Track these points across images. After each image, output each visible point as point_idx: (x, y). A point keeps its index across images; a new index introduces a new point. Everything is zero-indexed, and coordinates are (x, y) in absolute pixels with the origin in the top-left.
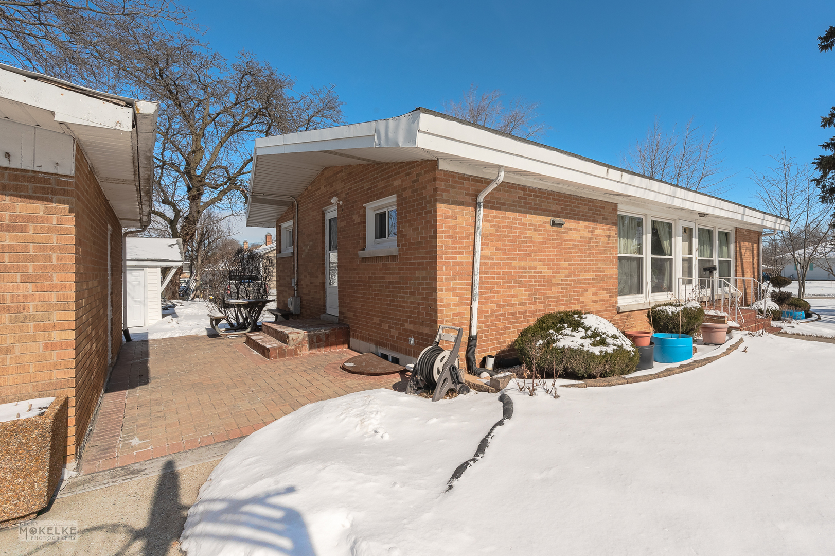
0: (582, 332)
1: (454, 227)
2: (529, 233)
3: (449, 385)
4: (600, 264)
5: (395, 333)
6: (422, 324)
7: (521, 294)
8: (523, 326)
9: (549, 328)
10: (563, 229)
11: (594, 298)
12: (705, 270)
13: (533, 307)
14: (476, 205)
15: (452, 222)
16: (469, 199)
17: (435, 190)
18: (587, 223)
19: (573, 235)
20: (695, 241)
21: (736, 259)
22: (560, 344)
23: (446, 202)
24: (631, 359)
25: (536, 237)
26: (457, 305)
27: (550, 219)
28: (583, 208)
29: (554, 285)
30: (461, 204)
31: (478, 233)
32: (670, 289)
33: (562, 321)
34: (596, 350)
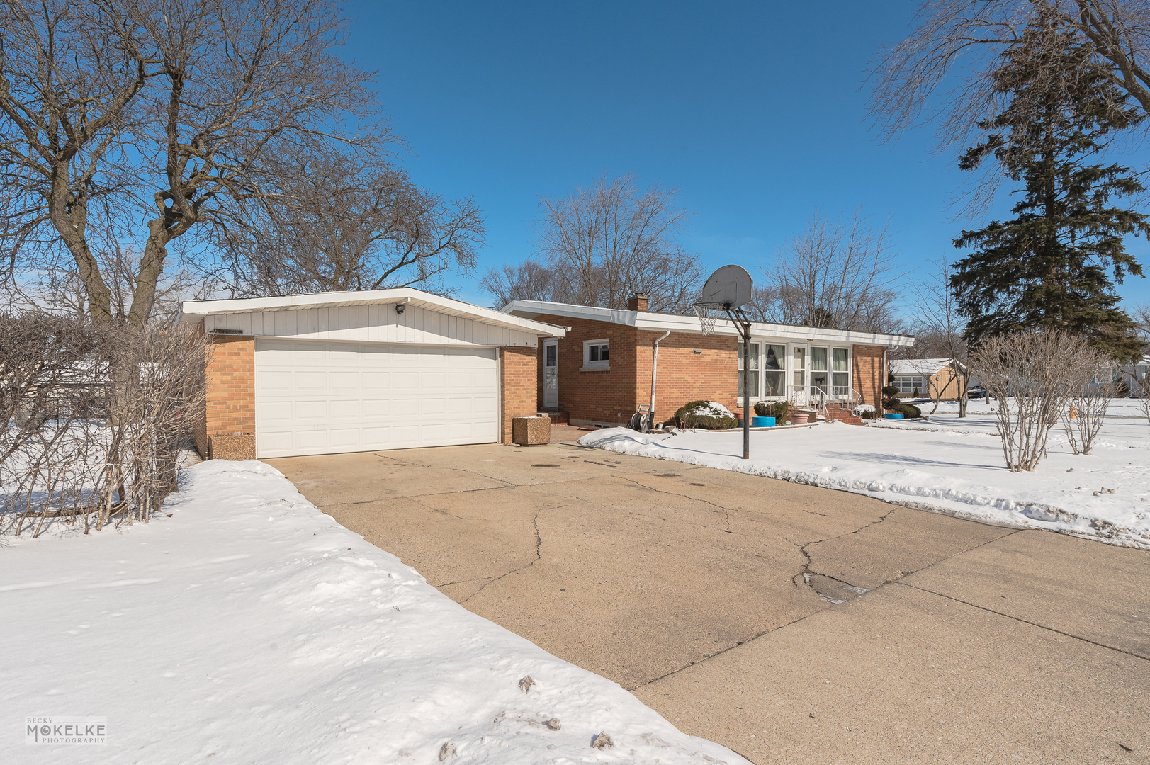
0: (708, 409)
1: (644, 357)
2: (681, 359)
3: (647, 429)
4: (724, 376)
5: (607, 412)
6: (627, 406)
7: (676, 392)
8: (680, 407)
9: (691, 408)
10: (701, 355)
11: (721, 397)
12: (816, 380)
13: (683, 400)
14: (654, 346)
15: (643, 355)
16: (651, 343)
17: (636, 340)
18: (716, 351)
19: (707, 359)
20: (808, 359)
21: (853, 371)
22: (697, 414)
23: (641, 345)
24: (732, 422)
25: (684, 360)
26: (645, 396)
27: (692, 350)
28: (713, 342)
29: (694, 388)
30: (647, 346)
31: (655, 360)
32: (783, 394)
33: (699, 405)
34: (714, 417)
